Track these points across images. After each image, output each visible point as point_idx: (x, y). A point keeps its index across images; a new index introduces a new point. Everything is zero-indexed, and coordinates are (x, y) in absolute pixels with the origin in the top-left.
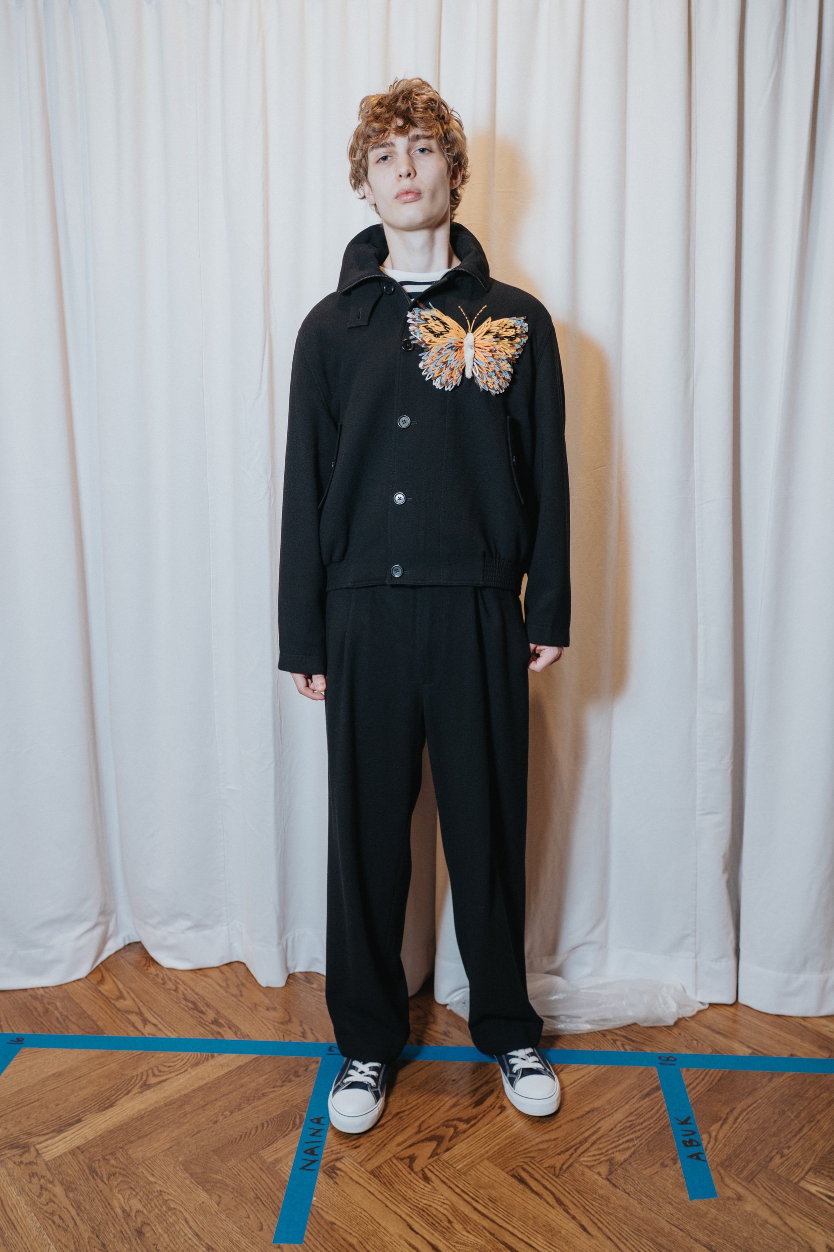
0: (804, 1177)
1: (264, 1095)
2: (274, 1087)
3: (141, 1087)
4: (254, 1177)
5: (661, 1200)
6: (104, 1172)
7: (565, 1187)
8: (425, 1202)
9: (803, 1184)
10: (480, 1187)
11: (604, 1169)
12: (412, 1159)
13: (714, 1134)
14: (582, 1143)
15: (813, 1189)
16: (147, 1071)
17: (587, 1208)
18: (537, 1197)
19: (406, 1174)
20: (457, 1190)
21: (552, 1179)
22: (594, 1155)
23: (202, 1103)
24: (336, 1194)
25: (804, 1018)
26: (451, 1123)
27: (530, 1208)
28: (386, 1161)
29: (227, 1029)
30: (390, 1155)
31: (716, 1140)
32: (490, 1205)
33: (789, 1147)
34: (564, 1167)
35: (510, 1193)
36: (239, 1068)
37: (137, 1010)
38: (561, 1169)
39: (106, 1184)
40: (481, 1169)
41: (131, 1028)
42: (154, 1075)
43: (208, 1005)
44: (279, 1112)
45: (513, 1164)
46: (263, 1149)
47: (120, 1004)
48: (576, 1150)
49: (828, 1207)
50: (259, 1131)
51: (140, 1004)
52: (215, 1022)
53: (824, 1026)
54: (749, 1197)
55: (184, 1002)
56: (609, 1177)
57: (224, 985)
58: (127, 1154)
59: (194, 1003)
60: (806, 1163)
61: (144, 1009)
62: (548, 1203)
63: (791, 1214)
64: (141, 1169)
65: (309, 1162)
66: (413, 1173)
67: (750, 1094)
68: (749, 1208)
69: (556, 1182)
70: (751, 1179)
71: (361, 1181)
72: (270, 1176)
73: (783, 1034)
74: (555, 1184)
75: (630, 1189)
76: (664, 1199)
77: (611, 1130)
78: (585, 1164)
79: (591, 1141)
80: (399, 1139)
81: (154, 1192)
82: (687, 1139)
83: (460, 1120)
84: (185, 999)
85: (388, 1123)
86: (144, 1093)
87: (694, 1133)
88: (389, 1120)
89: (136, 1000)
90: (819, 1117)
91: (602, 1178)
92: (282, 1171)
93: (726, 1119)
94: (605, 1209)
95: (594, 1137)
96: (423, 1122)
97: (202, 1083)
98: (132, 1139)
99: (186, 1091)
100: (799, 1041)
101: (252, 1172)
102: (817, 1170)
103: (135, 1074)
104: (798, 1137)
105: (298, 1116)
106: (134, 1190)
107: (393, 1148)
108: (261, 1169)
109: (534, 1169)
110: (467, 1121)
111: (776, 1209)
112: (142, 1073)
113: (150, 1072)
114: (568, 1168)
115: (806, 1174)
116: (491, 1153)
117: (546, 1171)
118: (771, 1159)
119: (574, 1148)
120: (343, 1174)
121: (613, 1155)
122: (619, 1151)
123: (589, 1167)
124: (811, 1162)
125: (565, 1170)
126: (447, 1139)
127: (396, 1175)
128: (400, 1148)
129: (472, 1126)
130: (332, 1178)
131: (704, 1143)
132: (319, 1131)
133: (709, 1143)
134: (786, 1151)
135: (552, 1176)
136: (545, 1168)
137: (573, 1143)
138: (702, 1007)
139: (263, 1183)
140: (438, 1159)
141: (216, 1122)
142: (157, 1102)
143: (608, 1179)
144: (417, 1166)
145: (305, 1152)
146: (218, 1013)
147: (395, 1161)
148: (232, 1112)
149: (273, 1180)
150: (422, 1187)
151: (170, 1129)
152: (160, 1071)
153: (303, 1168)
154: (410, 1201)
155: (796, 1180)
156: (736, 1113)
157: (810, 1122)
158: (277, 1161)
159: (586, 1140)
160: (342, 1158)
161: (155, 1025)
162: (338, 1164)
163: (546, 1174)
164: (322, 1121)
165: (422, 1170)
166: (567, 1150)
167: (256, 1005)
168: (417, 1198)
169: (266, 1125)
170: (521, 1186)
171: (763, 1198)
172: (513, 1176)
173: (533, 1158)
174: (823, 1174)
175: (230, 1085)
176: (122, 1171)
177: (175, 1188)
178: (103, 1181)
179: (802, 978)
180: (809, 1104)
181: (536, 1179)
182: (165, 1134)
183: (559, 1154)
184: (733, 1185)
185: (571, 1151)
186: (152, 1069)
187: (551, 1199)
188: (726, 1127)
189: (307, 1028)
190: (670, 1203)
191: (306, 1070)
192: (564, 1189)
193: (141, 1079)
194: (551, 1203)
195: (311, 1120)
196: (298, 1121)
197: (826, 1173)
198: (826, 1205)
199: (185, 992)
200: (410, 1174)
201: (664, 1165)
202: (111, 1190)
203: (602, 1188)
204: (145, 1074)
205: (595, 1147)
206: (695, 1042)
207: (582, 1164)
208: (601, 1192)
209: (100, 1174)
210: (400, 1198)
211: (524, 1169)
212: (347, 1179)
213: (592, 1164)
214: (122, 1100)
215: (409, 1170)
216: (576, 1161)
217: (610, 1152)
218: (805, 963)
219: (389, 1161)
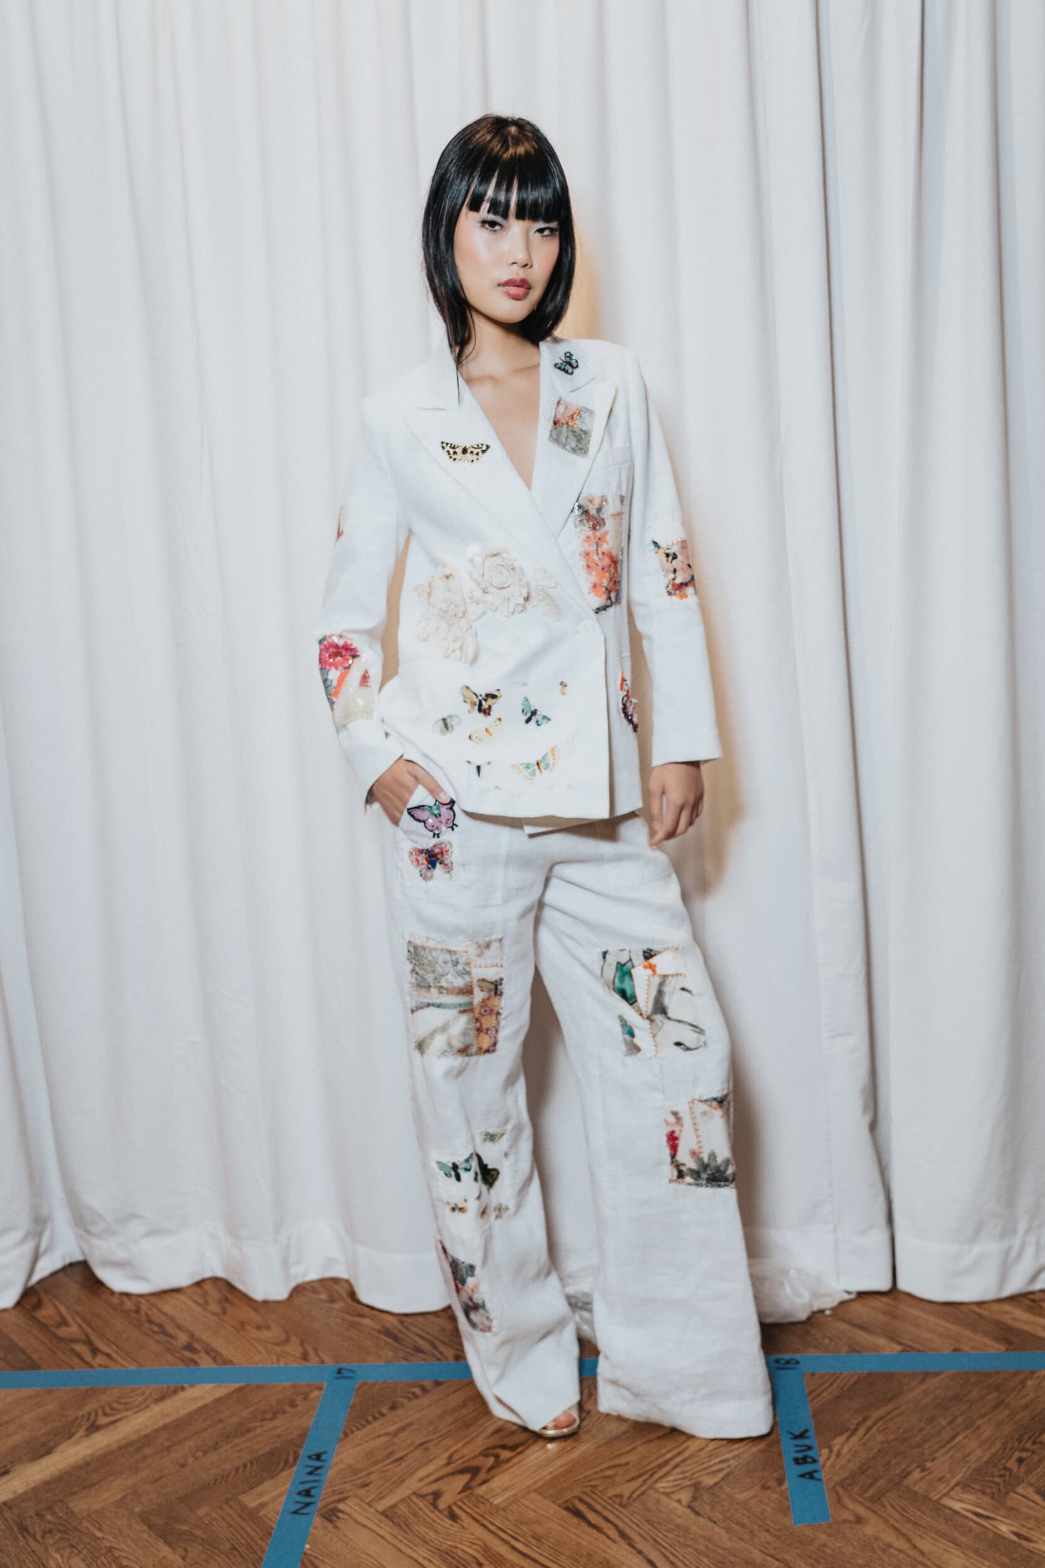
0: (948, 1492)
1: (249, 1430)
2: (263, 1420)
3: (87, 1429)
4: (230, 1525)
5: (755, 1527)
6: (37, 1529)
7: (632, 1518)
8: (450, 1543)
9: (947, 1501)
10: (522, 1523)
11: (685, 1496)
12: (437, 1495)
13: (836, 1448)
14: (660, 1466)
15: (957, 1506)
16: (96, 1410)
17: (660, 1541)
18: (595, 1531)
19: (429, 1513)
20: (492, 1528)
21: (617, 1510)
22: (675, 1480)
23: (167, 1444)
24: (335, 1539)
25: (980, 1304)
26: (492, 1451)
27: (584, 1543)
28: (403, 1500)
29: (203, 1354)
30: (408, 1492)
31: (838, 1455)
32: (534, 1543)
33: (933, 1460)
34: (635, 1495)
35: (561, 1528)
36: (218, 1401)
37: (83, 1337)
38: (630, 1498)
39: (40, 1543)
40: (525, 1502)
41: (76, 1360)
42: (105, 1414)
43: (179, 1327)
44: (267, 1449)
45: (568, 1495)
46: (244, 1492)
47: (63, 1332)
48: (652, 1476)
49: (974, 1526)
50: (240, 1471)
51: (89, 1331)
52: (189, 1347)
53: (1006, 1312)
54: (873, 1519)
55: (147, 1325)
56: (692, 1504)
57: (201, 1301)
58: (67, 1508)
59: (160, 1326)
60: (953, 1477)
61: (93, 1337)
62: (608, 1537)
63: (925, 1536)
64: (85, 1523)
65: (302, 1505)
66: (437, 1513)
67: (892, 1399)
68: (869, 1530)
69: (621, 1513)
70: (877, 1499)
71: (370, 1524)
72: (252, 1524)
73: (948, 1325)
74: (622, 1516)
75: (717, 1516)
76: (760, 1526)
77: (701, 1449)
78: (662, 1490)
79: (672, 1463)
80: (422, 1473)
81: (101, 1549)
82: (800, 1455)
83: (504, 1447)
84: (150, 1322)
85: (410, 1455)
86: (92, 1436)
87: (810, 1448)
88: (411, 1452)
89: (84, 1326)
90: (979, 1422)
91: (684, 1507)
92: (267, 1517)
93: (856, 1429)
94: (682, 1540)
95: (678, 1459)
96: (454, 1453)
97: (168, 1420)
98: (75, 1489)
99: (147, 1431)
100: (968, 1333)
101: (229, 1519)
102: (964, 1485)
103: (80, 1413)
104: (949, 1446)
105: (292, 1453)
106: (75, 1547)
107: (412, 1484)
108: (240, 1516)
109: (594, 1499)
110: (513, 1448)
111: (905, 1531)
112: (89, 1414)
113: (100, 1411)
114: (639, 1496)
115: (952, 1489)
116: (539, 1484)
117: (610, 1501)
118: (909, 1474)
119: (649, 1473)
120: (346, 1517)
121: (700, 1479)
122: (708, 1474)
123: (667, 1494)
124: (961, 1475)
125: (636, 1499)
126: (484, 1471)
127: (415, 1515)
128: (422, 1484)
129: (519, 1454)
130: (331, 1521)
131: (821, 1460)
132: (317, 1468)
133: (828, 1458)
134: (929, 1464)
135: (617, 1507)
136: (610, 1498)
137: (649, 1467)
138: (847, 1297)
139: (242, 1532)
140: (471, 1494)
141: (183, 1466)
142: (108, 1446)
143: (689, 1507)
144: (443, 1504)
145: (299, 1494)
146: (192, 1336)
147: (414, 1499)
148: (205, 1453)
149: (255, 1527)
150: (447, 1526)
151: (125, 1476)
152: (112, 1409)
153: (295, 1512)
154: (431, 1544)
155: (938, 1496)
156: (869, 1423)
157: (967, 1428)
158: (263, 1505)
159: (667, 1463)
160: (346, 1498)
161: (108, 1355)
162: (341, 1506)
163: (610, 1504)
164: (323, 1457)
165: (449, 1507)
166: (640, 1476)
167: (243, 1324)
168: (441, 1540)
169: (249, 1465)
170: (576, 1520)
171: (889, 1519)
172: (567, 1509)
173: (594, 1486)
174: (974, 1488)
175: (205, 1420)
176: (61, 1528)
177: (129, 1542)
178: (36, 1539)
179: (978, 1249)
180: (970, 1406)
181: (596, 1511)
182: (119, 1481)
183: (629, 1481)
184: (852, 1506)
185: (645, 1477)
186: (102, 1407)
187: (613, 1533)
188: (855, 1439)
189: (309, 1348)
190: (768, 1531)
191: (305, 1399)
192: (632, 1521)
193: (88, 1419)
194: (612, 1537)
195: (310, 1457)
196: (291, 1459)
197: (977, 1487)
198: (971, 1524)
199: (149, 1313)
200: (433, 1512)
201: (765, 1488)
202: (46, 1549)
203: (680, 1517)
204: (93, 1414)
205: (678, 1470)
206: (827, 1341)
207: (658, 1491)
208: (679, 1521)
209: (32, 1532)
210: (419, 1541)
211: (581, 1500)
212: (351, 1522)
213: (671, 1490)
214: (63, 1446)
215: (432, 1508)
216: (651, 1487)
217: (697, 1475)
218: (978, 1230)
219: (408, 1500)
